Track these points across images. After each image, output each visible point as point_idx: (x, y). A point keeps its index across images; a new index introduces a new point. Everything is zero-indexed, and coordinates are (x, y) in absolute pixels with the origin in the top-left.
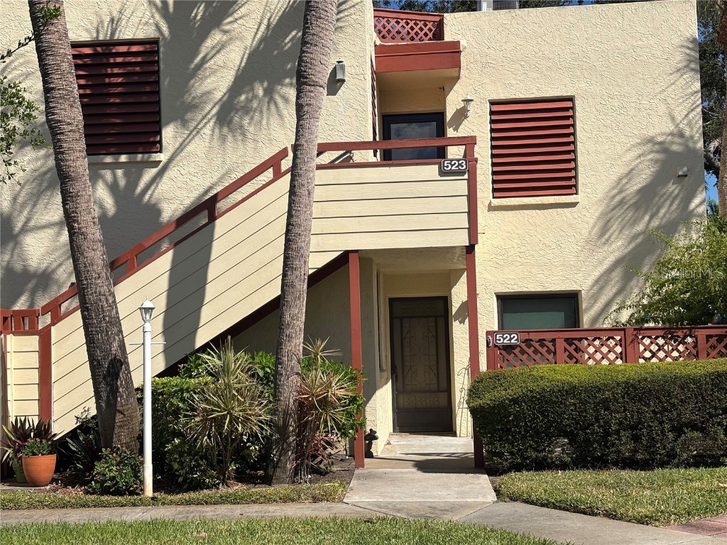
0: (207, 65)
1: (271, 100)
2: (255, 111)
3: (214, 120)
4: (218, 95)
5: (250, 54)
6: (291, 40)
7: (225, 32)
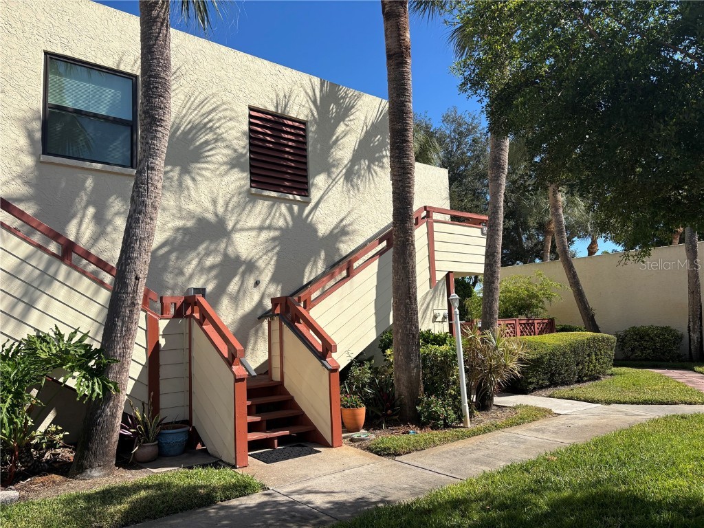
0: (339, 142)
1: (370, 171)
2: (363, 176)
3: (343, 177)
4: (346, 162)
5: (360, 142)
6: (378, 140)
7: (347, 125)
